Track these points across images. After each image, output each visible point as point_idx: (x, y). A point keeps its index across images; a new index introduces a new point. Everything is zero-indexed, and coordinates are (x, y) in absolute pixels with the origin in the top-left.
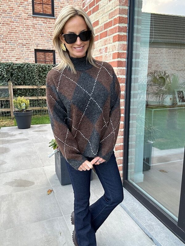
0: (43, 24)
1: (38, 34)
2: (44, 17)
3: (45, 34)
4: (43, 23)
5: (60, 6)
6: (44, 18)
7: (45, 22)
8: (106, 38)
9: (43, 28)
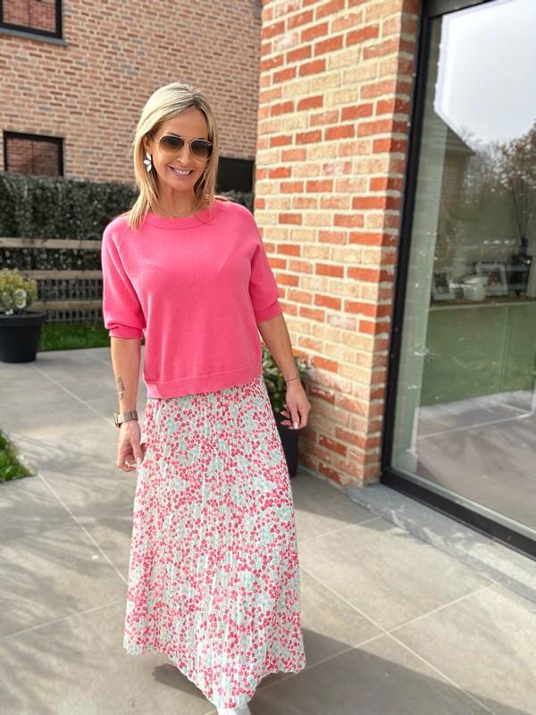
0: (30, 58)
1: (13, 87)
2: (33, 36)
3: (33, 87)
4: (31, 55)
5: (80, 11)
6: (34, 41)
7: (37, 52)
8: (349, 140)
9: (29, 70)
